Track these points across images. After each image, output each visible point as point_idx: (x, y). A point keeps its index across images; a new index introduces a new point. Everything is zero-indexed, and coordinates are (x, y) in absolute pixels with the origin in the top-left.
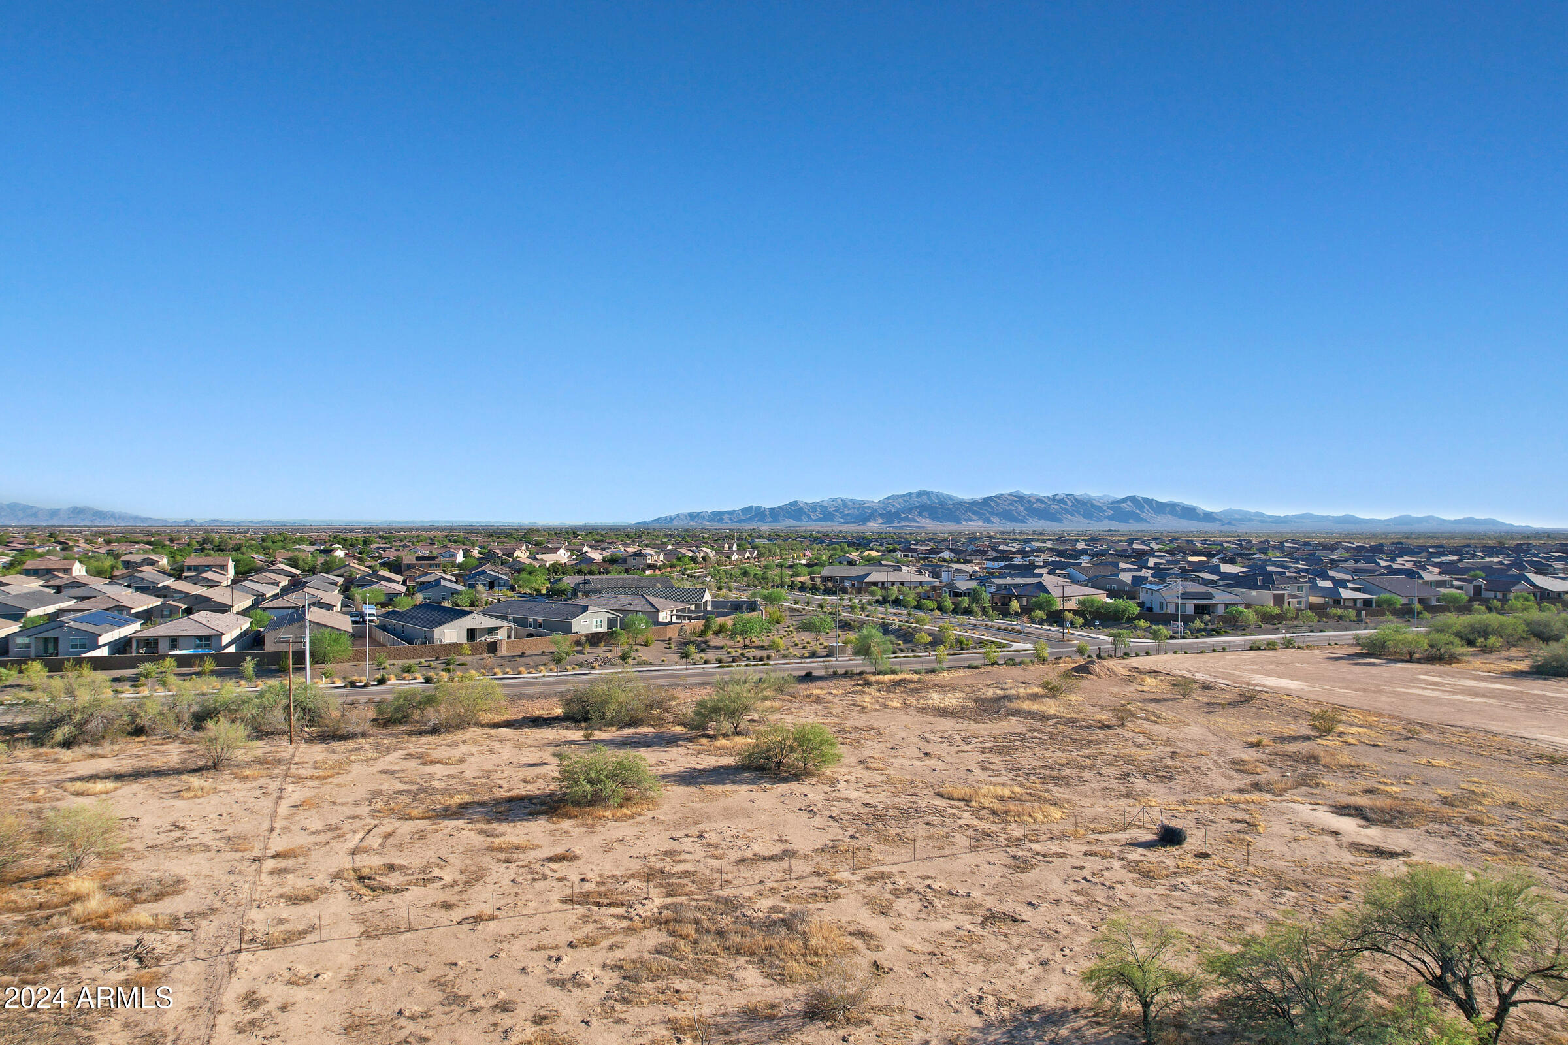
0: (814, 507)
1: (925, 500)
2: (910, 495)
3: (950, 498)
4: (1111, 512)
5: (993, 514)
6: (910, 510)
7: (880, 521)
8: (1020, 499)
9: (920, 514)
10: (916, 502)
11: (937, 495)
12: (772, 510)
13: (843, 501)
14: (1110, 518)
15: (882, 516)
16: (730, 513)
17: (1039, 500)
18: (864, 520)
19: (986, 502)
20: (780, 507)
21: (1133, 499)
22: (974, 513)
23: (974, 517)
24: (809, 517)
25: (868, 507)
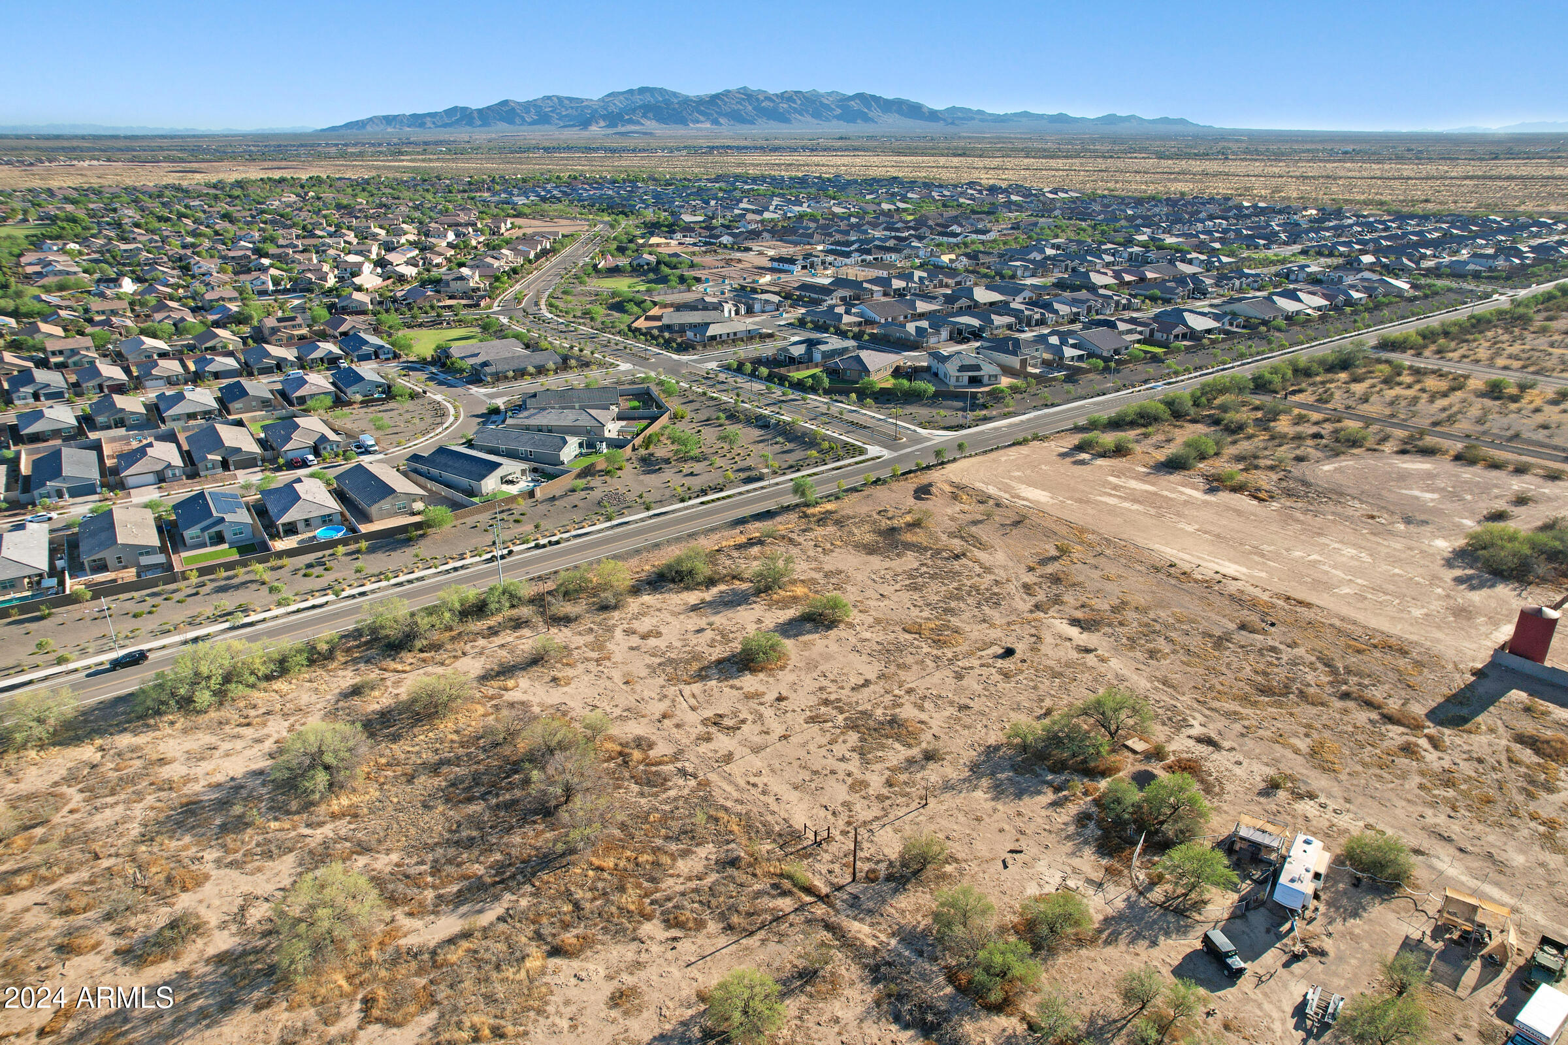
0: (528, 106)
1: (648, 98)
2: (631, 91)
3: (675, 94)
4: (839, 111)
5: (720, 114)
6: (634, 111)
7: (602, 124)
8: (747, 95)
9: (644, 116)
10: (638, 100)
11: (661, 91)
12: (480, 111)
13: (558, 98)
14: (838, 118)
15: (604, 117)
16: (432, 115)
17: (768, 98)
18: (585, 124)
19: (714, 99)
20: (488, 108)
21: (861, 97)
22: (702, 113)
23: (701, 118)
24: (523, 119)
25: (587, 107)
